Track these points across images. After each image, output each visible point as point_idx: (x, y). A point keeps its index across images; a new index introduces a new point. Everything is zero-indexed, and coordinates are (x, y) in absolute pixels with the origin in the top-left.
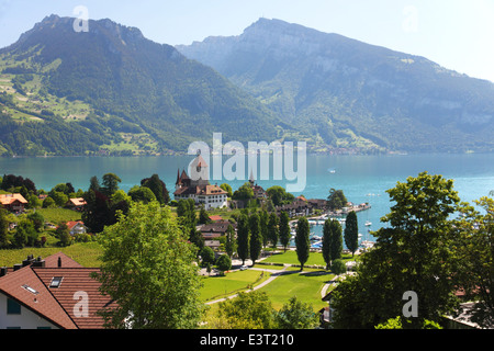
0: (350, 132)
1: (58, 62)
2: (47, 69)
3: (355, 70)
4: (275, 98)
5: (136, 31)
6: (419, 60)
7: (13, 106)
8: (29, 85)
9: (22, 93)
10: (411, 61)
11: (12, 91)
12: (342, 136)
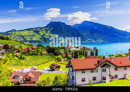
0: (99, 39)
1: (52, 28)
2: (51, 29)
3: (100, 29)
4: (87, 33)
5: (64, 23)
6: (111, 27)
7: (45, 35)
8: (48, 32)
9: (47, 33)
11: (45, 33)
12: (98, 39)
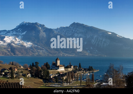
2: (22, 34)
10: (111, 33)
